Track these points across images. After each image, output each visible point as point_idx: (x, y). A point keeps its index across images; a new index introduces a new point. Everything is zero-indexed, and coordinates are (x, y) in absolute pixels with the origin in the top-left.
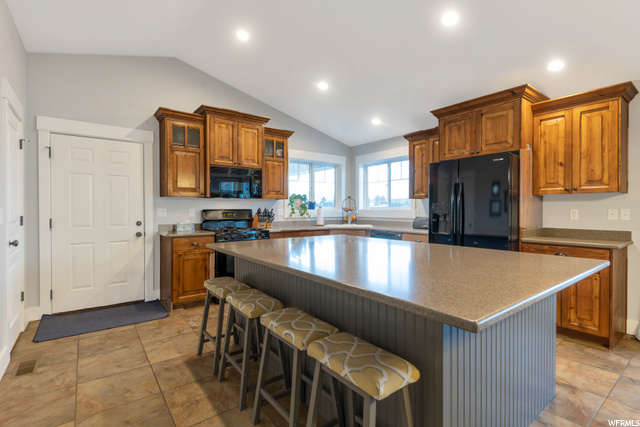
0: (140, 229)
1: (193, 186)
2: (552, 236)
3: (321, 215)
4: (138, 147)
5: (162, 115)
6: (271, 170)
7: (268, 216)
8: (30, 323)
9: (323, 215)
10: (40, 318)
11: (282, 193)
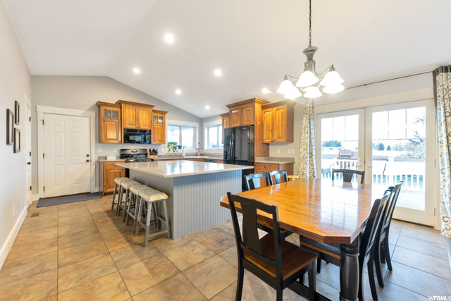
0: (88, 158)
1: (115, 138)
2: (272, 160)
3: (183, 152)
4: (87, 119)
5: (99, 105)
6: (156, 130)
7: (155, 152)
8: (33, 202)
9: (185, 152)
10: (38, 199)
11: (162, 141)
